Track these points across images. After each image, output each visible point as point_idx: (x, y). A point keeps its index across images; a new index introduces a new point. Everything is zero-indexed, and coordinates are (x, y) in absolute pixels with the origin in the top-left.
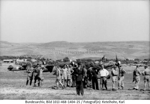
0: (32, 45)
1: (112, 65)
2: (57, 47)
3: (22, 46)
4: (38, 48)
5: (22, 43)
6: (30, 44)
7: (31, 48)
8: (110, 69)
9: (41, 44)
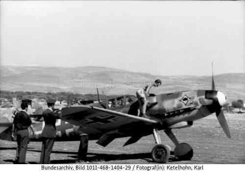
0: (188, 79)
1: (192, 106)
2: (230, 82)
3: (173, 80)
4: (197, 85)
5: (174, 76)
6: (187, 78)
7: (187, 85)
8: (185, 123)
9: (203, 78)
